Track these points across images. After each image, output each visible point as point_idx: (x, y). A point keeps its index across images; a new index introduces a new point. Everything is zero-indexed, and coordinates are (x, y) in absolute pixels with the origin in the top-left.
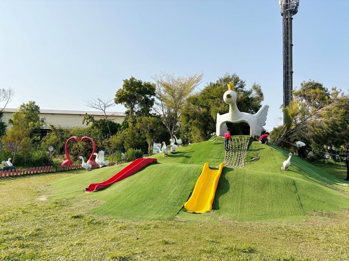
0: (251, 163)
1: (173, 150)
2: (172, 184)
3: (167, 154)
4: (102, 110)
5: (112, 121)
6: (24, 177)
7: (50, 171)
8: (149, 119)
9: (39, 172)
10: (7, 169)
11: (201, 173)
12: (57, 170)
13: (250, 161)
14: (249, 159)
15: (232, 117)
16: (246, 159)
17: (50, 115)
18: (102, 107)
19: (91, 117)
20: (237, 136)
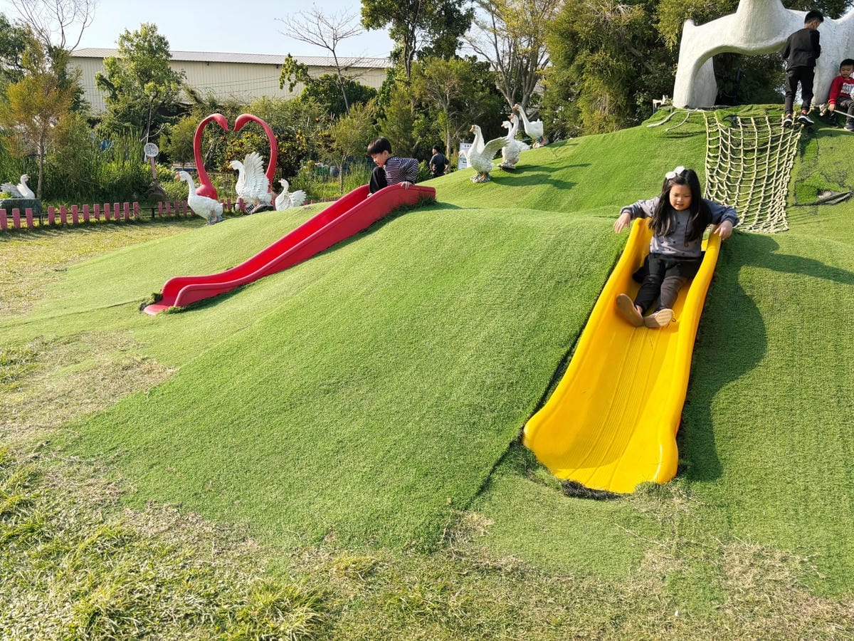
0: (815, 213)
1: (511, 157)
2: (479, 304)
3: (487, 174)
4: (328, 47)
5: (356, 81)
6: (40, 233)
7: (130, 218)
8: (448, 67)
9: (93, 220)
10: (14, 206)
11: (618, 257)
12: (153, 215)
13: (813, 204)
14: (808, 196)
15: (747, 27)
16: (791, 194)
17: (201, 66)
18: (326, 40)
19: (299, 70)
20: (755, 106)
